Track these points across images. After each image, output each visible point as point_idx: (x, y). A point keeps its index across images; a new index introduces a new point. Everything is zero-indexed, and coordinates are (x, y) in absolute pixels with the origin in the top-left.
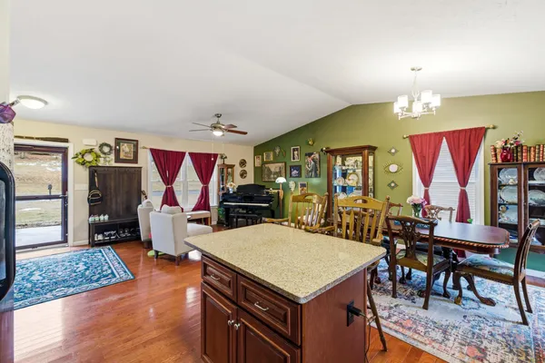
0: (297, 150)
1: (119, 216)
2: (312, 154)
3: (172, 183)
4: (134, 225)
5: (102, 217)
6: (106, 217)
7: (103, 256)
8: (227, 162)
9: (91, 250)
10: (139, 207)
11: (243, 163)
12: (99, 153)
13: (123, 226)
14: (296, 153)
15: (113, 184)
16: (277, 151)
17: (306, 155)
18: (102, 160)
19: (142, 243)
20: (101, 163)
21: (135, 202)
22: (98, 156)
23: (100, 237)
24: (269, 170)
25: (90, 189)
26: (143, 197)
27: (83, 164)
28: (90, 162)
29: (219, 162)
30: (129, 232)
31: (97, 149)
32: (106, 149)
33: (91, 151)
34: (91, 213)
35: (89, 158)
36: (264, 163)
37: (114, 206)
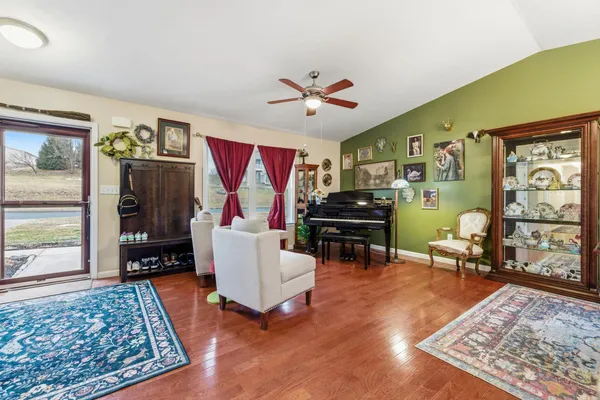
0: (418, 139)
1: (162, 235)
2: (449, 143)
3: (236, 188)
4: (185, 249)
5: (138, 236)
6: (145, 236)
7: (136, 300)
8: (308, 161)
9: (121, 288)
10: (193, 221)
11: (327, 164)
12: (135, 138)
13: (169, 250)
14: (416, 144)
15: (154, 186)
16: (381, 145)
17: (436, 146)
18: (139, 149)
19: (196, 278)
20: (138, 153)
21: (185, 214)
22: (133, 144)
23: (136, 266)
24: (366, 173)
25: (122, 194)
26: (196, 207)
27: (112, 154)
28: (122, 152)
29: (297, 161)
30: (177, 259)
31: (132, 134)
32: (145, 135)
33: (123, 136)
34: (123, 229)
35: (120, 146)
36: (356, 164)
37: (155, 219)
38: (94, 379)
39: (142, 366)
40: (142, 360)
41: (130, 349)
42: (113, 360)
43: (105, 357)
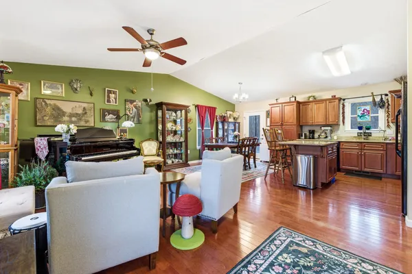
38: (328, 255)
39: (301, 241)
40: (298, 245)
41: (297, 257)
42: (312, 258)
43: (315, 265)
